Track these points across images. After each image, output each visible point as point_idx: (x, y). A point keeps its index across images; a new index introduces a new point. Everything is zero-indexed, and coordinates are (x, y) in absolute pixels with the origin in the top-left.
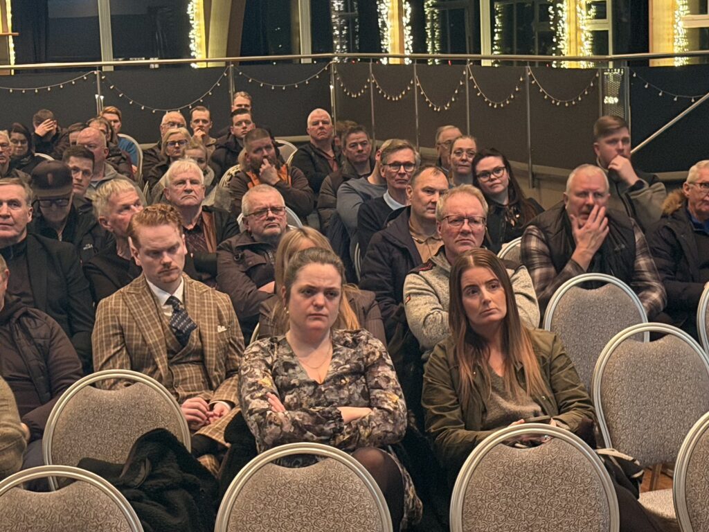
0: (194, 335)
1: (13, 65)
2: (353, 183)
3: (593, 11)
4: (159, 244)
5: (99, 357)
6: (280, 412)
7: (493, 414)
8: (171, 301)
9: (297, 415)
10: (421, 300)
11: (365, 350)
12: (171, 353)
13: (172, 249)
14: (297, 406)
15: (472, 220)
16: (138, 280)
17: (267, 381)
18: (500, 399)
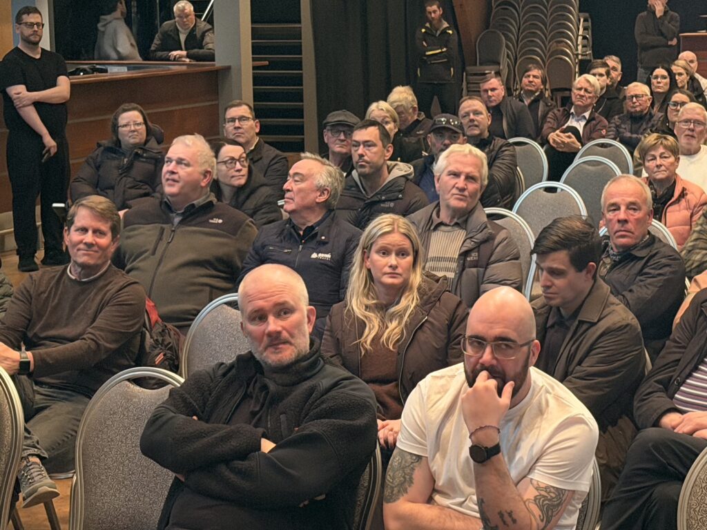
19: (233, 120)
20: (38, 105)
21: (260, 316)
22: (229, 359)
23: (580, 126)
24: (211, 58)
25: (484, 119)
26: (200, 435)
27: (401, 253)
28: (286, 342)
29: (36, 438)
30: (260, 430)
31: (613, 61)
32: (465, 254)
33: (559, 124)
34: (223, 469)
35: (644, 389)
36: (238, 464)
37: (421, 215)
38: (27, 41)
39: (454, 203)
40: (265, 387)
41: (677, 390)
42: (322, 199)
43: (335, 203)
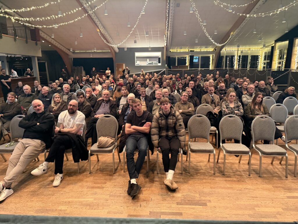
0: (214, 100)
1: (189, 69)
2: (233, 84)
3: (263, 64)
4: (211, 90)
5: (202, 102)
6: (226, 110)
7: (255, 114)
8: (212, 96)
9: (229, 111)
10: (244, 98)
11: (238, 104)
12: (211, 102)
13: (212, 90)
14: (229, 110)
15: (253, 88)
16: (208, 93)
17: (225, 107)
18: (256, 111)
19: (35, 83)
20: (7, 82)
21: (36, 107)
22: (32, 113)
23: (84, 83)
24: (33, 76)
25: (71, 82)
26: (28, 123)
27: (59, 98)
28: (40, 110)
29: (4, 127)
30: (37, 122)
31: (88, 76)
32: (68, 98)
33: (81, 83)
34: (32, 128)
35: (92, 113)
36: (34, 127)
37: (62, 93)
38: (3, 73)
39: (66, 91)
40: (37, 116)
41: (96, 112)
42: (47, 92)
43: (49, 92)
